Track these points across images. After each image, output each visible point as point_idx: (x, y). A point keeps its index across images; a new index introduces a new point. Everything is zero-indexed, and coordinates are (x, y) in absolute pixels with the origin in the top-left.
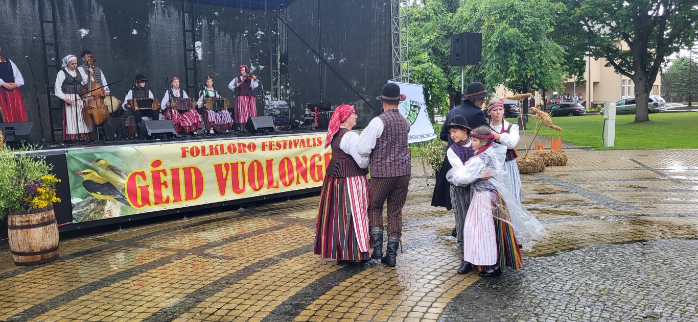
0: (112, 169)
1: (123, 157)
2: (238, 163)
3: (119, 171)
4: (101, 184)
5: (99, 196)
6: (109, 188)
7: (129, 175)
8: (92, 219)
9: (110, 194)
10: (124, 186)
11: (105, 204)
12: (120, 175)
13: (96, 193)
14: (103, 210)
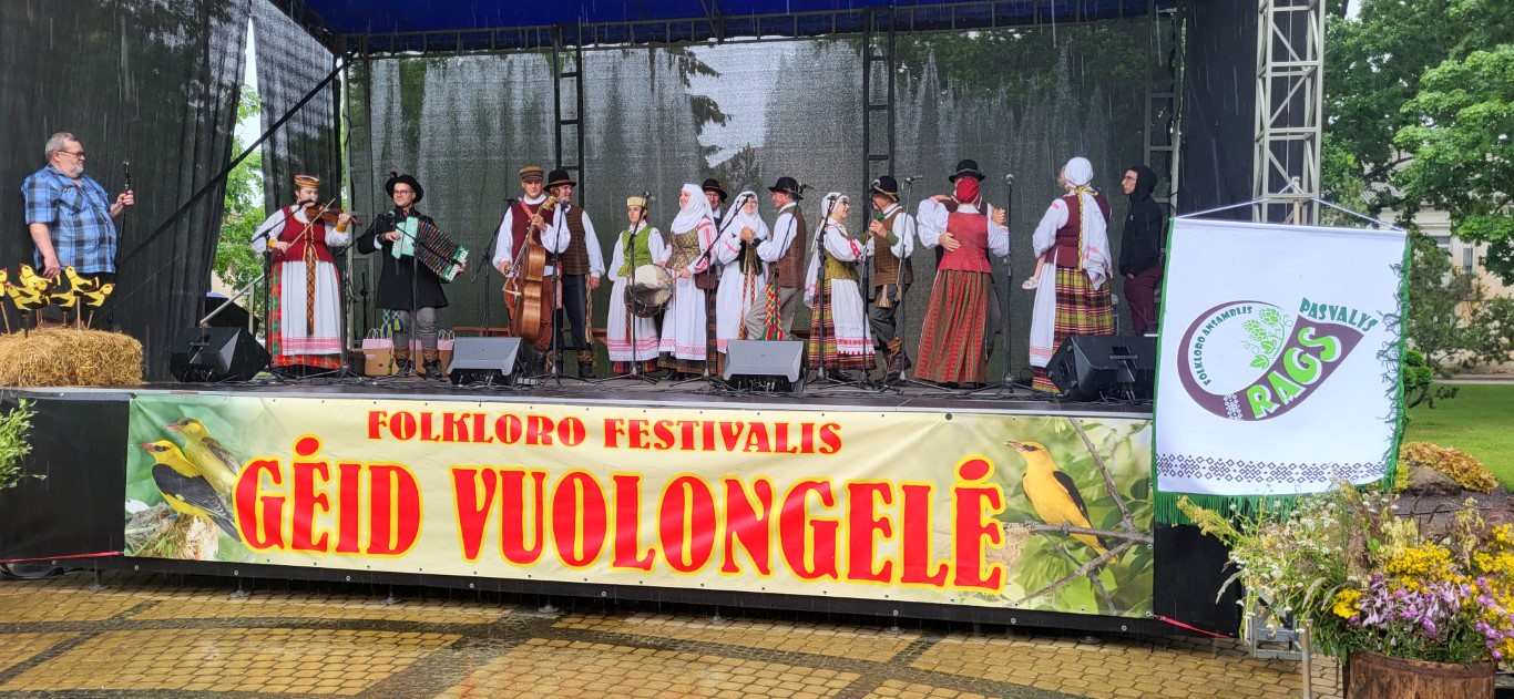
0: (212, 445)
1: (235, 422)
2: (523, 474)
3: (225, 452)
4: (187, 478)
5: (178, 504)
6: (200, 489)
7: (247, 465)
8: (160, 554)
9: (202, 505)
10: (229, 491)
11: (188, 526)
12: (226, 462)
13: (174, 496)
14: (183, 537)
